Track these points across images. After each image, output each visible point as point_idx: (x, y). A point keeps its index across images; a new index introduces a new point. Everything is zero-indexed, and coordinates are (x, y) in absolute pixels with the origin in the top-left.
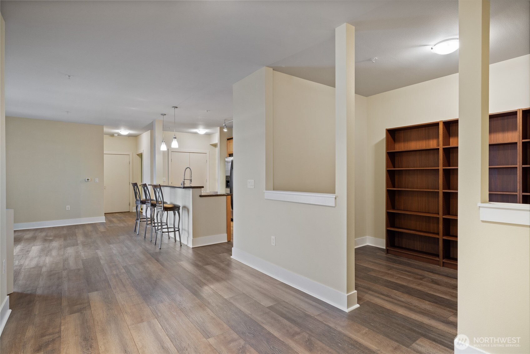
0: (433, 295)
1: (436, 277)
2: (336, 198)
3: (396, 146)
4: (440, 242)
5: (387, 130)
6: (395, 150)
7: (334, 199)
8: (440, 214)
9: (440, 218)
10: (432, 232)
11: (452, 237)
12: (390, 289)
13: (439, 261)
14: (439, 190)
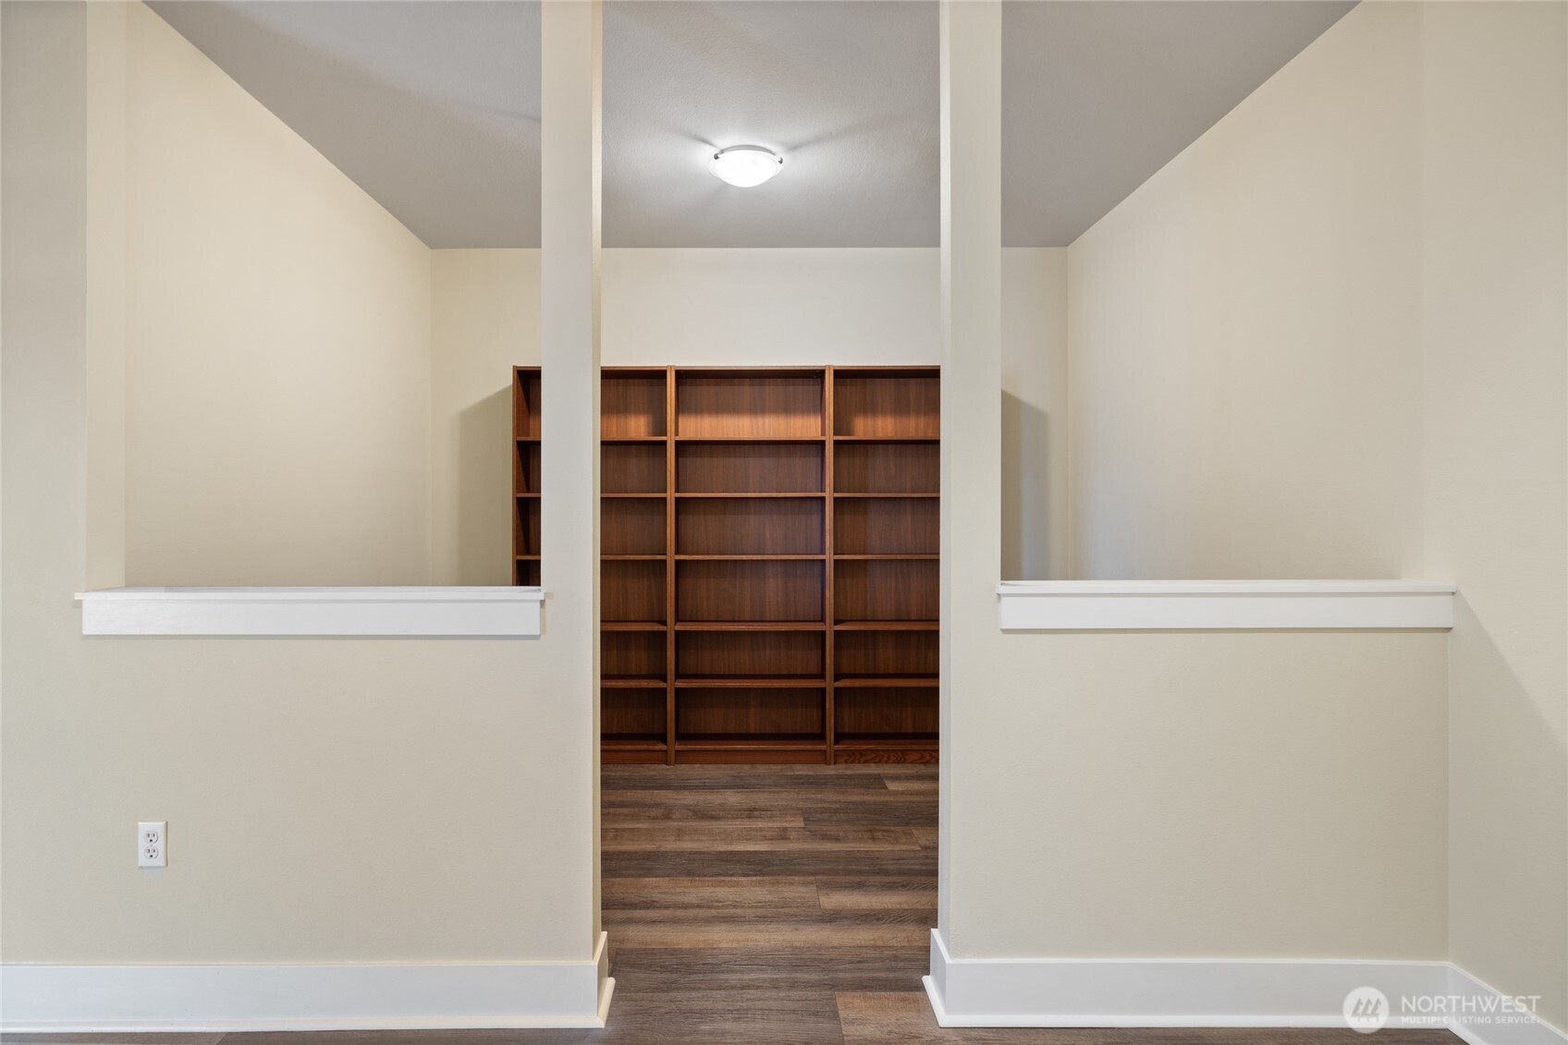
0: (732, 853)
1: (689, 798)
2: (542, 603)
3: (531, 422)
4: (668, 699)
5: (518, 371)
6: (528, 435)
7: (538, 604)
8: (669, 621)
9: (668, 634)
10: (634, 673)
11: (696, 678)
12: (633, 879)
13: (666, 751)
14: (666, 554)
